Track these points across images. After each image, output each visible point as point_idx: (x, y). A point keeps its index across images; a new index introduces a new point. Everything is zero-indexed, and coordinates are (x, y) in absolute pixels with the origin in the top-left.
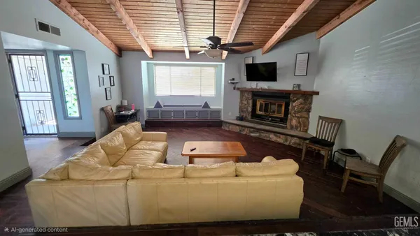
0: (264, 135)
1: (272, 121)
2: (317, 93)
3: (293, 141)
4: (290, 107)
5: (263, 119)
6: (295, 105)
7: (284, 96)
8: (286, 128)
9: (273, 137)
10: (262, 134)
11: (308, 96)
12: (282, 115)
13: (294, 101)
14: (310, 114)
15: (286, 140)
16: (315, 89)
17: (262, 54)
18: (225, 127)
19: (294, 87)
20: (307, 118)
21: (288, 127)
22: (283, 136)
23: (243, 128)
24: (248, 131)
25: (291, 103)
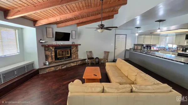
1: (65, 59)
2: (80, 45)
3: (79, 62)
4: (72, 51)
5: (61, 59)
6: (73, 50)
7: (69, 47)
8: (72, 59)
9: (72, 65)
10: (68, 65)
11: (77, 46)
12: (69, 55)
13: (73, 48)
14: (78, 52)
15: (77, 63)
16: (79, 43)
17: (57, 27)
18: (43, 72)
19: (72, 43)
20: (77, 54)
21: (73, 59)
22: (76, 62)
23: (57, 67)
24: (60, 67)
25: (72, 50)
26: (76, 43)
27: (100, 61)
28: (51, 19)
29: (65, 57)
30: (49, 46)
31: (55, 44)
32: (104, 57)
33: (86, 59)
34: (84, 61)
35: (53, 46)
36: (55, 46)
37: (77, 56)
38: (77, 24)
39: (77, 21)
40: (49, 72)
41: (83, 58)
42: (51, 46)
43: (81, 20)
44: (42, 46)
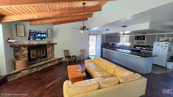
0: (45, 67)
1: (40, 59)
2: (56, 44)
3: (56, 62)
4: (48, 51)
8: (47, 60)
9: (49, 65)
11: (52, 45)
12: (45, 55)
14: (54, 51)
15: (54, 63)
16: (55, 42)
17: (30, 25)
18: (13, 78)
19: (48, 42)
20: (53, 53)
21: (49, 59)
22: (52, 62)
23: (32, 69)
24: (36, 69)
25: (48, 49)
26: (52, 42)
27: (77, 58)
28: (26, 16)
29: (39, 57)
30: (20, 46)
31: (28, 44)
32: (80, 55)
33: (63, 58)
34: (61, 60)
35: (24, 46)
36: (27, 46)
37: (54, 55)
38: (53, 23)
39: (55, 20)
40: (21, 77)
41: (59, 57)
42: (22, 46)
43: (59, 20)
44: (11, 46)
